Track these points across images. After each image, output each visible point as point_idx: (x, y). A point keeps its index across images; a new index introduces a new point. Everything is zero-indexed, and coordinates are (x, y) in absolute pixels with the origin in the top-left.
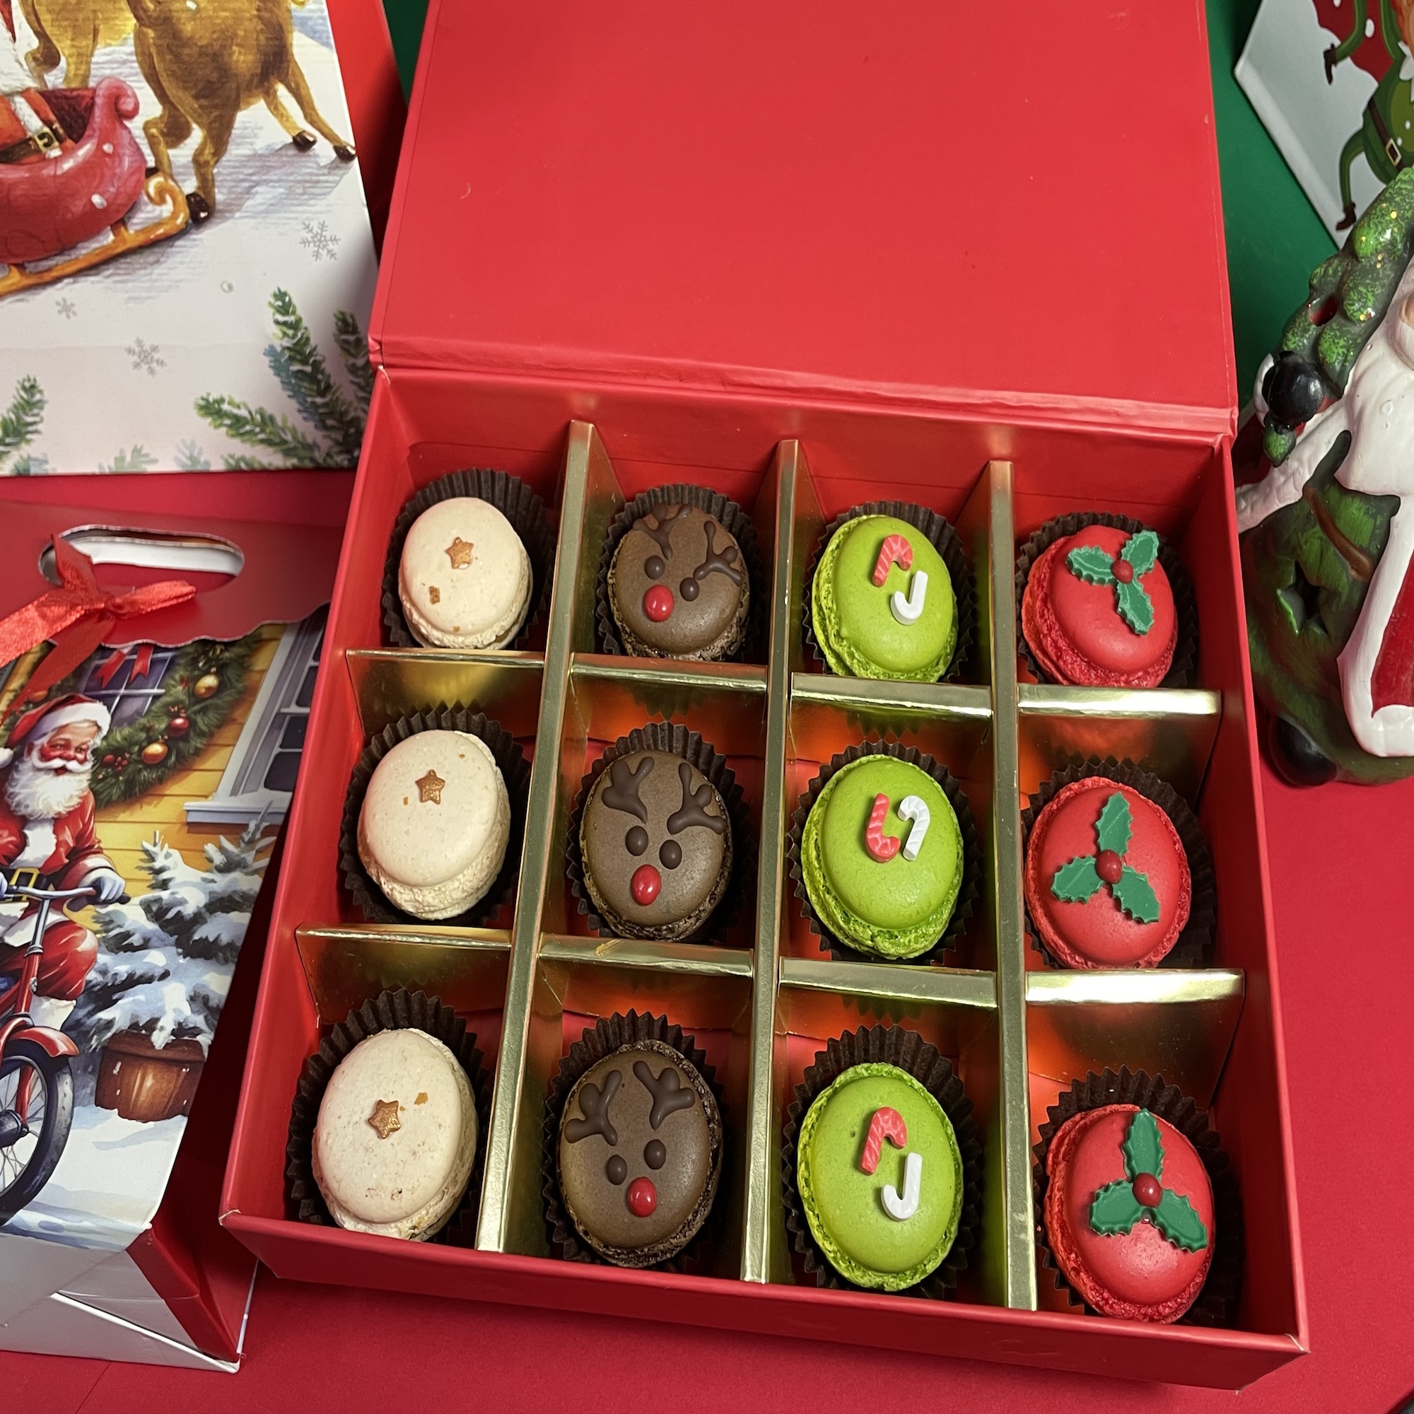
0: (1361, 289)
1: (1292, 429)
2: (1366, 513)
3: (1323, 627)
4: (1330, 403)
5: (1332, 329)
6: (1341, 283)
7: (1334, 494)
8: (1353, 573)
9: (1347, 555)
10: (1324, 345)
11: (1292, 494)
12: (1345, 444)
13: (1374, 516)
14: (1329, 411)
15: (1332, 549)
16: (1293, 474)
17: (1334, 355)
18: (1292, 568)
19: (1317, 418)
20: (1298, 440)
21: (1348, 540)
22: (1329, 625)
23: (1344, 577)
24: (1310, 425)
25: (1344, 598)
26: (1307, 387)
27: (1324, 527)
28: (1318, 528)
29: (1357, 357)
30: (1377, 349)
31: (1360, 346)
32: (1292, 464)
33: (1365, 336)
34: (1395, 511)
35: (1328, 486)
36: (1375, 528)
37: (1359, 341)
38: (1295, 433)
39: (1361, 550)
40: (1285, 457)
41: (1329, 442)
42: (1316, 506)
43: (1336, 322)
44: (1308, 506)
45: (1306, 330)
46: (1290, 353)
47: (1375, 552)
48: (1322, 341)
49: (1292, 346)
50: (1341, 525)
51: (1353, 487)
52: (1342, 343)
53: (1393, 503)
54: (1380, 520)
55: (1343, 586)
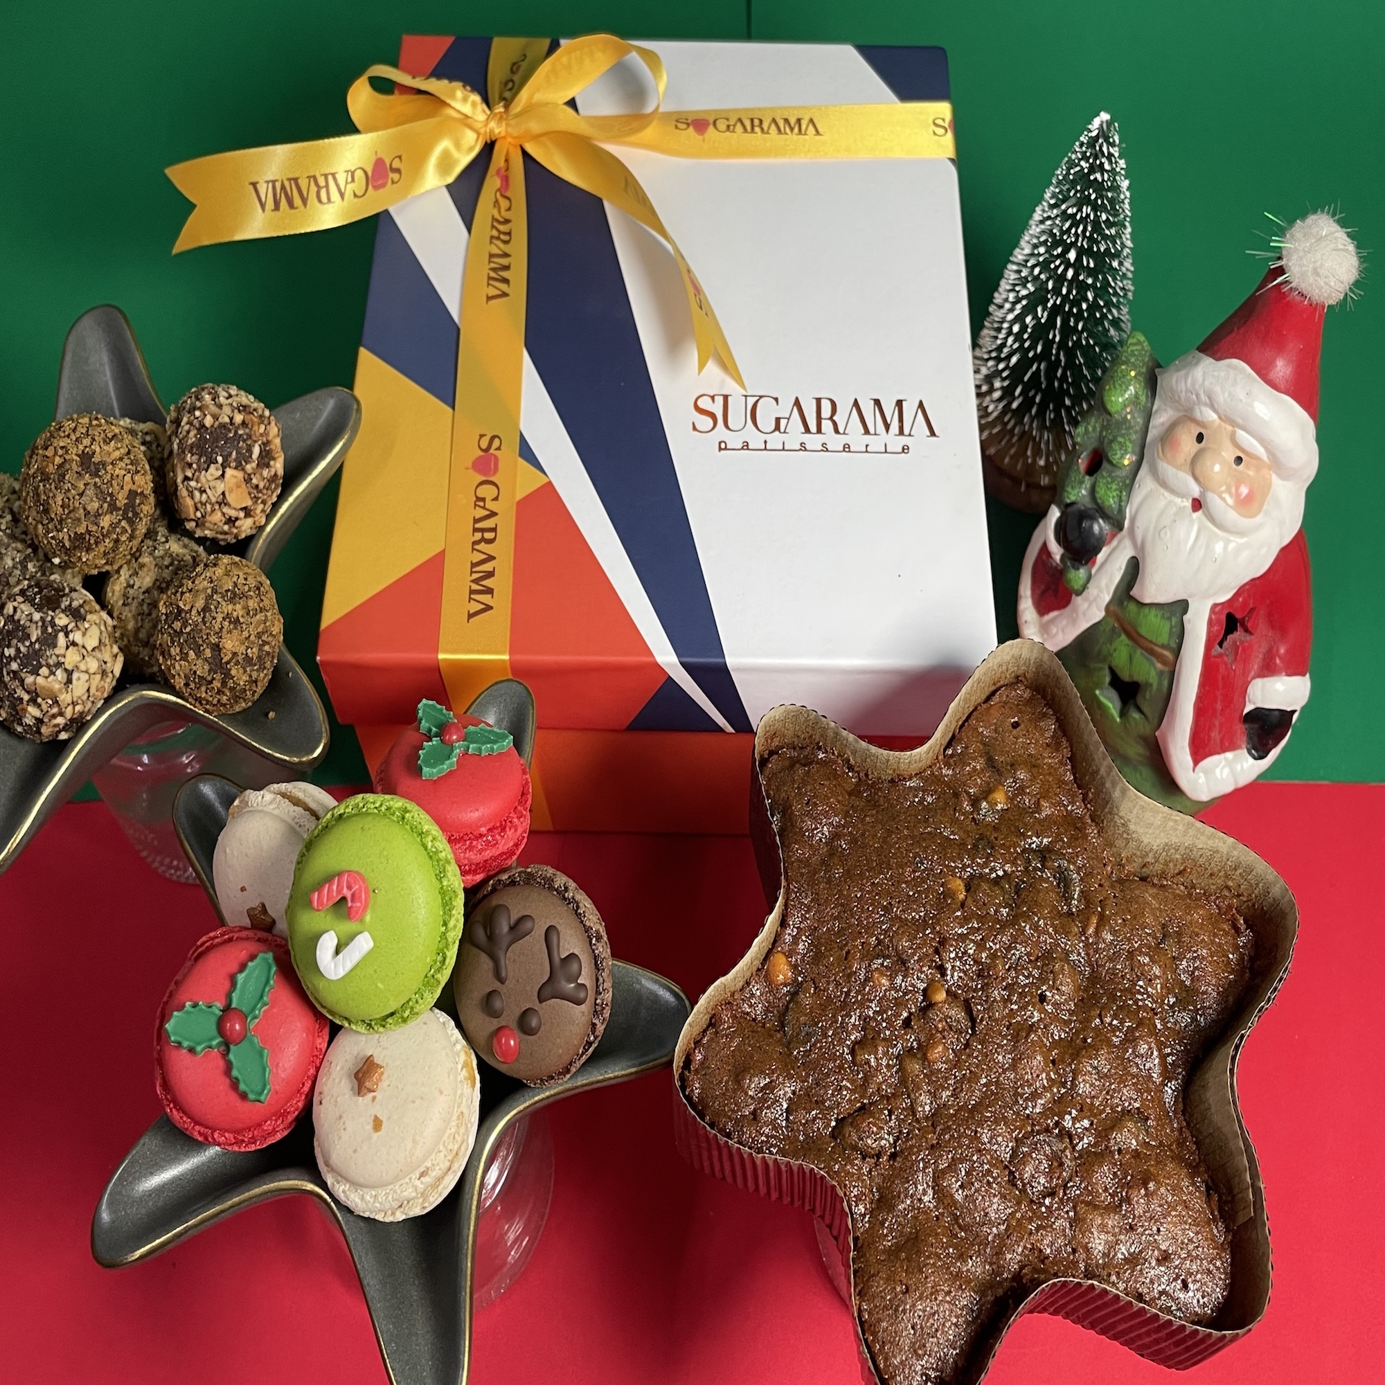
0: (1120, 439)
2: (1163, 617)
3: (1141, 711)
4: (1114, 536)
5: (1103, 477)
7: (1132, 607)
8: (1159, 666)
9: (1152, 653)
10: (1101, 492)
11: (1097, 615)
12: (1134, 569)
13: (1169, 619)
15: (1139, 651)
16: (1095, 599)
18: (1107, 672)
19: (1105, 551)
20: (1093, 571)
21: (1151, 642)
22: (1146, 709)
23: (1152, 671)
24: (1100, 557)
25: (1155, 686)
27: (1129, 636)
28: (1123, 637)
29: (1129, 496)
31: (1129, 485)
32: (1092, 590)
33: (1131, 477)
34: (1185, 611)
35: (1125, 603)
36: (1171, 628)
37: (1128, 482)
39: (1163, 647)
40: (1085, 587)
41: (1121, 568)
42: (1118, 619)
44: (1112, 622)
46: (1073, 504)
47: (1174, 645)
48: (1097, 489)
49: (1073, 498)
50: (1143, 630)
51: (1147, 601)
52: (1114, 487)
53: (1183, 606)
54: (1174, 620)
55: (1153, 678)
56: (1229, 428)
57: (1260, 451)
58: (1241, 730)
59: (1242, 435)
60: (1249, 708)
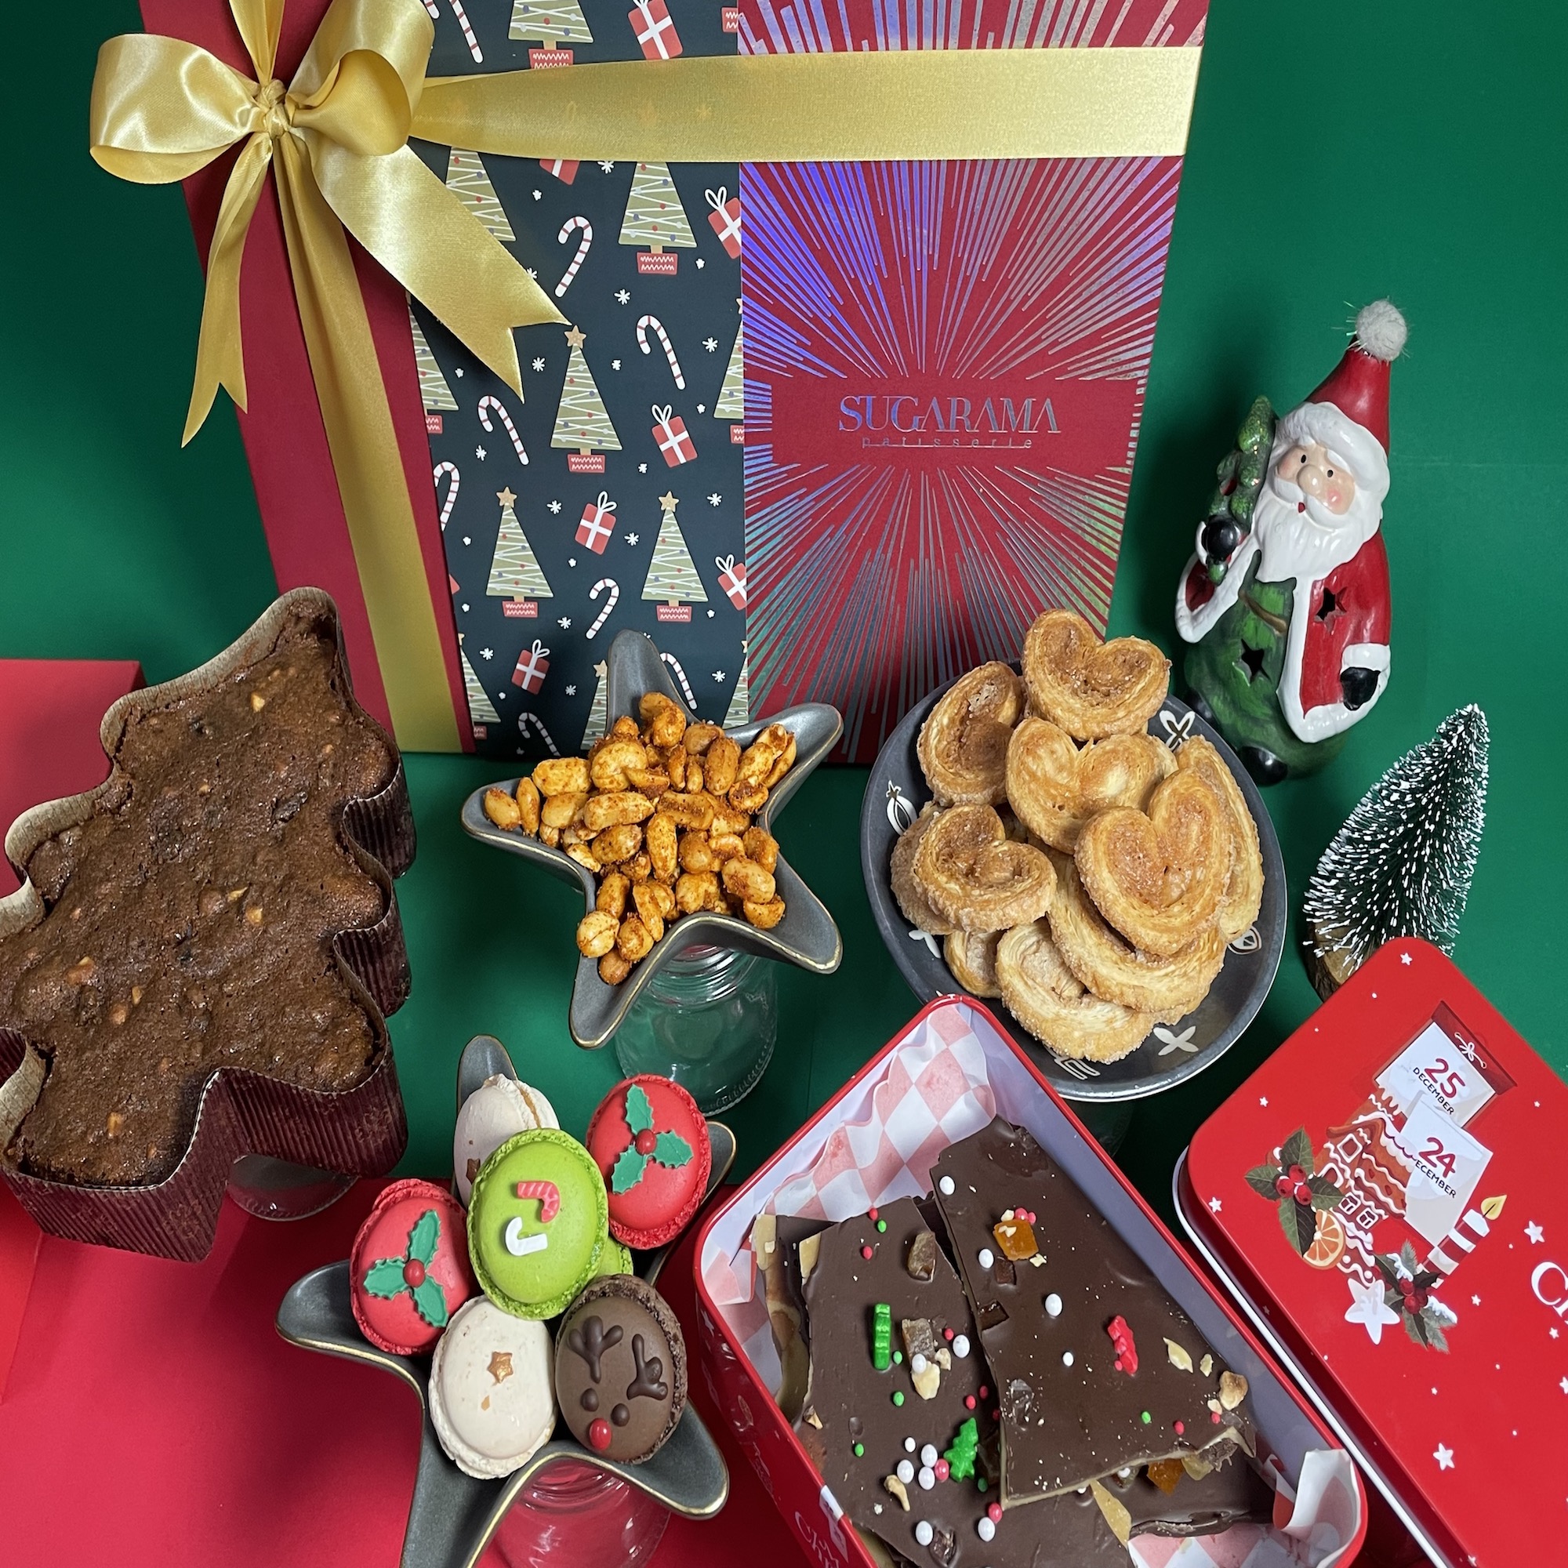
0: (1249, 469)
2: (1278, 592)
3: (1265, 674)
4: (1244, 537)
5: (1237, 496)
6: (1236, 469)
7: (1257, 587)
8: (1277, 633)
9: (1271, 622)
10: (1235, 505)
14: (1245, 543)
15: (1262, 623)
16: (1231, 587)
17: (1240, 508)
18: (1240, 645)
19: (1237, 549)
20: (1230, 565)
21: (1270, 614)
22: (1269, 672)
23: (1270, 638)
24: (1234, 554)
25: (1274, 650)
27: (1257, 613)
29: (1254, 506)
34: (1294, 587)
35: (1252, 586)
36: (1284, 601)
39: (1279, 616)
40: (1223, 577)
41: (1249, 560)
42: (1247, 600)
43: (1238, 492)
44: (1244, 603)
45: (1222, 502)
46: (1215, 516)
47: (1287, 614)
50: (1265, 606)
51: (1267, 581)
53: (1292, 582)
54: (1287, 595)
55: (1273, 644)
56: (1323, 449)
57: (1345, 466)
58: (1338, 686)
59: (1332, 454)
60: (1344, 668)
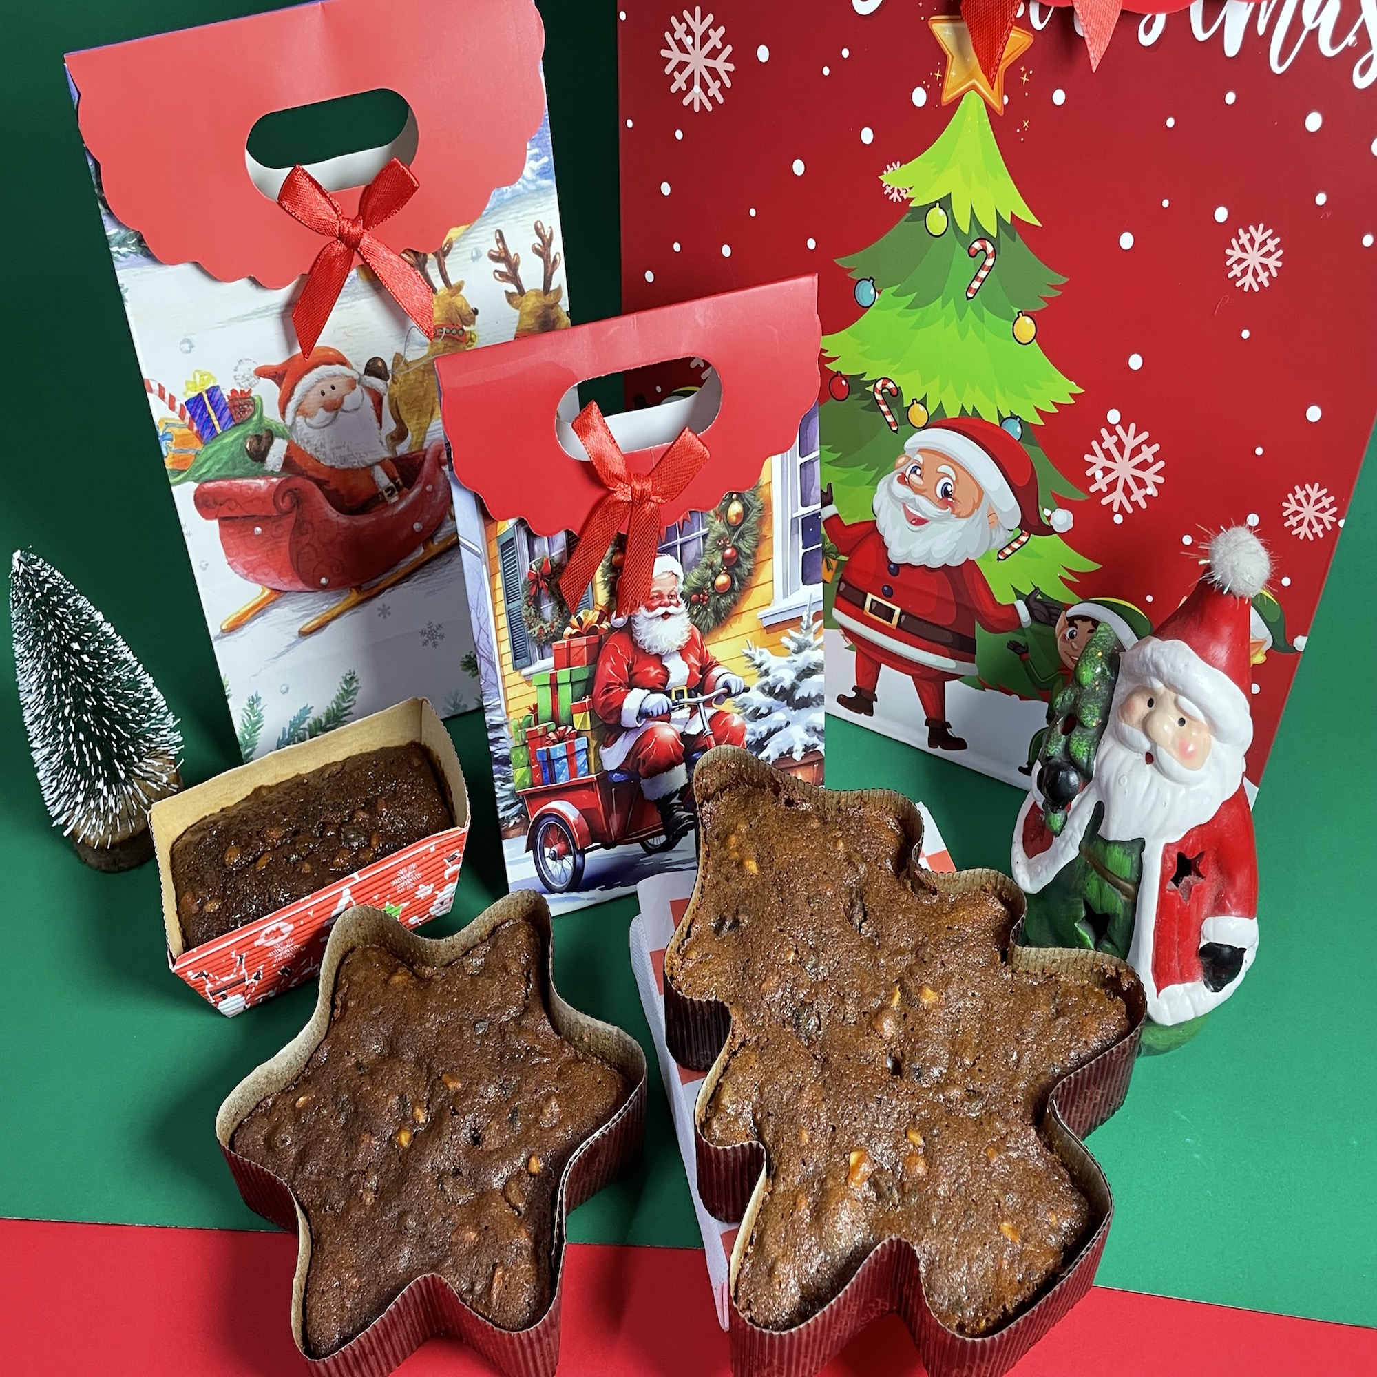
0: (1089, 706)
1: (1063, 808)
2: (1124, 854)
3: (1111, 941)
4: (1085, 785)
6: (1075, 704)
7: (1100, 846)
8: (1124, 898)
9: (1117, 886)
10: (1074, 747)
11: (1072, 853)
12: (1100, 812)
13: (1130, 855)
14: (1085, 791)
15: (1107, 884)
16: (1070, 839)
18: (1082, 905)
19: (1078, 797)
21: (1116, 876)
23: (1117, 902)
24: (1074, 803)
25: (1121, 916)
26: (1067, 779)
27: (1099, 871)
28: (1094, 872)
29: (1096, 751)
30: (1108, 744)
31: (1097, 742)
32: (1068, 831)
34: (1142, 849)
35: (1095, 842)
36: (1132, 864)
38: (1065, 810)
39: (1126, 880)
40: (1062, 828)
41: (1089, 812)
42: (1089, 856)
43: (1077, 731)
44: (1084, 859)
45: (1059, 740)
46: (1052, 757)
47: (1135, 880)
48: (1071, 745)
49: (1052, 753)
50: (1110, 867)
51: (1112, 838)
52: (1084, 743)
53: (1140, 844)
54: (1134, 857)
55: (1120, 910)
56: (1173, 695)
57: (1199, 715)
58: (1197, 964)
59: (1184, 701)
60: (1203, 943)
